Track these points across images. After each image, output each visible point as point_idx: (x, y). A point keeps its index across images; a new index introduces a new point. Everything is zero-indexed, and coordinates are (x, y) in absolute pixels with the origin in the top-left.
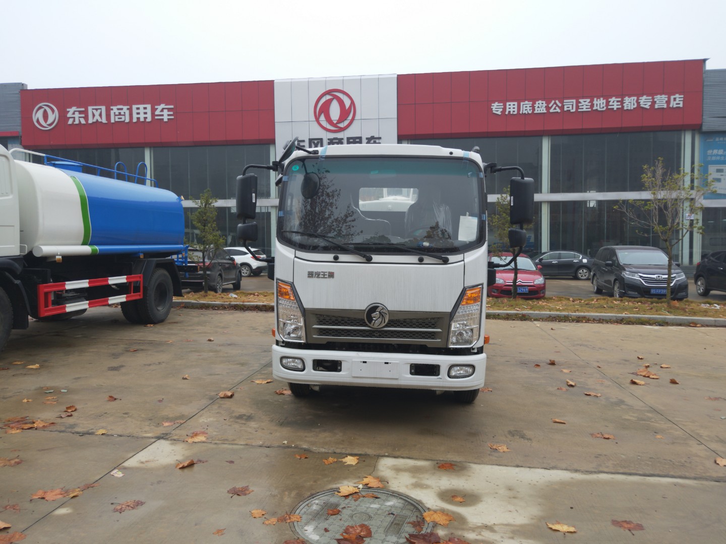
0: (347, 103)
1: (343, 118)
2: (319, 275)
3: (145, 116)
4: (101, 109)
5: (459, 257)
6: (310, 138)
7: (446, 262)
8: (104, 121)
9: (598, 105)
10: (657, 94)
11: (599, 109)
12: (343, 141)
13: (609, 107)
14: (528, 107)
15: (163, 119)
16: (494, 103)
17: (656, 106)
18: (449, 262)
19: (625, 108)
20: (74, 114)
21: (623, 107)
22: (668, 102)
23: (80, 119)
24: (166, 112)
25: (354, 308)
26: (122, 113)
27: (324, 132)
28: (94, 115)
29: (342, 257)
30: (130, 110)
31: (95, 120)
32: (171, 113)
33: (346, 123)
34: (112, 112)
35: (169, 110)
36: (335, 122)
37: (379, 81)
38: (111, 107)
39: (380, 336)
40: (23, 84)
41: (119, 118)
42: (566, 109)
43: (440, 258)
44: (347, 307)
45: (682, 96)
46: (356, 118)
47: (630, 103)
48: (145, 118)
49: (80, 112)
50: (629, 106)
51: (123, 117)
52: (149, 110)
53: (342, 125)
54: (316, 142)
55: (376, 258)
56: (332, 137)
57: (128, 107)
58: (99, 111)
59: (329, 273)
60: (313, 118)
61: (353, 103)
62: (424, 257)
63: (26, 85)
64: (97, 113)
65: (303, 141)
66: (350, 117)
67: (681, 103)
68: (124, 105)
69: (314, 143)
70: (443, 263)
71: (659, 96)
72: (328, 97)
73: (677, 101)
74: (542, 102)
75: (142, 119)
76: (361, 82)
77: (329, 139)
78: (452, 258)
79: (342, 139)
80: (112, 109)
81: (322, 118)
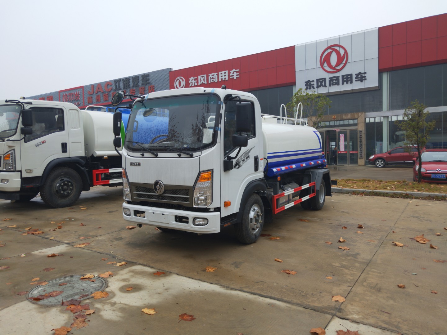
0: (342, 52)
1: (339, 63)
2: (134, 164)
3: (225, 77)
4: (204, 76)
5: (199, 153)
6: (318, 78)
7: (192, 156)
8: (206, 83)
12: (339, 78)
15: (234, 78)
18: (194, 156)
20: (192, 81)
23: (195, 83)
24: (235, 74)
25: (149, 183)
26: (214, 77)
27: (326, 73)
28: (201, 80)
29: (146, 155)
30: (218, 75)
31: (201, 83)
32: (238, 74)
33: (341, 66)
34: (209, 77)
35: (237, 72)
36: (334, 66)
37: (365, 34)
38: (209, 75)
39: (162, 199)
40: (170, 69)
41: (213, 80)
43: (188, 154)
44: (146, 182)
46: (348, 62)
48: (225, 78)
49: (195, 79)
51: (214, 79)
52: (227, 74)
53: (338, 68)
54: (321, 81)
55: (160, 155)
56: (332, 77)
57: (217, 73)
58: (203, 77)
59: (138, 163)
60: (319, 66)
61: (346, 52)
62: (181, 154)
63: (172, 69)
64: (202, 79)
65: (313, 81)
66: (344, 62)
68: (215, 73)
69: (320, 81)
70: (190, 157)
72: (329, 51)
75: (223, 79)
76: (352, 37)
77: (329, 78)
78: (195, 154)
79: (339, 77)
80: (209, 76)
81: (325, 65)
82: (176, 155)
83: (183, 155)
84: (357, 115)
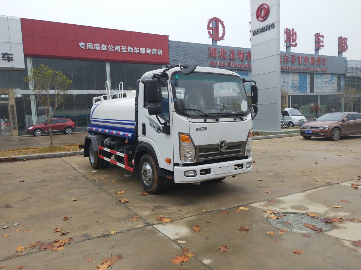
2: (201, 129)
9: (130, 50)
10: (152, 48)
11: (130, 52)
13: (134, 51)
14: (98, 47)
16: (81, 42)
17: (153, 54)
18: (244, 120)
19: (141, 53)
21: (140, 52)
22: (157, 52)
25: (215, 143)
29: (208, 120)
37: (8, 20)
42: (116, 50)
43: (241, 118)
44: (212, 143)
45: (162, 50)
47: (142, 50)
50: (142, 52)
55: (221, 120)
59: (205, 128)
67: (162, 53)
70: (242, 120)
71: (153, 49)
73: (160, 52)
74: (105, 45)
82: (232, 119)
83: (238, 119)
84: (7, 91)
